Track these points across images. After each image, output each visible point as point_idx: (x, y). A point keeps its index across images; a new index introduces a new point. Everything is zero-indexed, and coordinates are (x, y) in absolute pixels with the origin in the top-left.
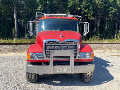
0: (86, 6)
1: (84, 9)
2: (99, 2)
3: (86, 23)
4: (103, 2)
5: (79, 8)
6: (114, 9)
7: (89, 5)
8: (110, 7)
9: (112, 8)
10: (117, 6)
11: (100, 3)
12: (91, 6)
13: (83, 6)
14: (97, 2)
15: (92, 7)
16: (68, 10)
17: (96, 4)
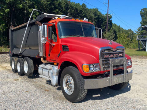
0: (30, 4)
1: (27, 7)
2: (44, 2)
3: (99, 29)
4: (49, 3)
5: (21, 6)
6: (59, 12)
7: (33, 3)
8: (55, 9)
9: (57, 10)
10: (62, 10)
11: (46, 2)
12: (36, 5)
13: (26, 4)
14: (42, 1)
15: (37, 7)
16: (6, 6)
17: (41, 3)
